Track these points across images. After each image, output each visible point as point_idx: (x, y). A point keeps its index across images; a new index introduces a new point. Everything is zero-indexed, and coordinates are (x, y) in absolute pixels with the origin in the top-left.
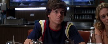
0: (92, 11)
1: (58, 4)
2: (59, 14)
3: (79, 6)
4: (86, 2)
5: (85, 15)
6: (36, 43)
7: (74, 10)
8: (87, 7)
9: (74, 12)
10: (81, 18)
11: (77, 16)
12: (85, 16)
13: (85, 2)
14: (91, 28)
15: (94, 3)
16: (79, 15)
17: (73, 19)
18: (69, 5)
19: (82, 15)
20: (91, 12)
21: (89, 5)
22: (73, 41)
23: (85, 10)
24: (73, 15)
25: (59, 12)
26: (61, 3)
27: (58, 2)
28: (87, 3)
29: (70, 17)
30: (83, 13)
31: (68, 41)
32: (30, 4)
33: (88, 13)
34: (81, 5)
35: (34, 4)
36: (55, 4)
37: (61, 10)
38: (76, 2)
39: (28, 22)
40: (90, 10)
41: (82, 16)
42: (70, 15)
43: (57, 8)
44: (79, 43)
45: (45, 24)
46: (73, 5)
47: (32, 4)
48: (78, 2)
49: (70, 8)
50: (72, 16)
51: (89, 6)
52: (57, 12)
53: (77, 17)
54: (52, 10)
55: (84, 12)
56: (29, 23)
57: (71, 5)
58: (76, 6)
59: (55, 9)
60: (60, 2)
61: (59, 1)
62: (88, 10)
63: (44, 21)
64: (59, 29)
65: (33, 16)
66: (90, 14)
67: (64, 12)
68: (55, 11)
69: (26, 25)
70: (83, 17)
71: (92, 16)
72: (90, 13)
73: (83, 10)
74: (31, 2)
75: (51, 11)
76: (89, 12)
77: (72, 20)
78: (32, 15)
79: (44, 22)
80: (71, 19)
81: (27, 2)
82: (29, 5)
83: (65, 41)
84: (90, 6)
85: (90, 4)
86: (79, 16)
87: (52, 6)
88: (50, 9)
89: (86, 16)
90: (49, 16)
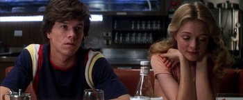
0: (154, 25)
1: (70, 9)
2: (71, 33)
3: (125, 14)
4: (140, 3)
5: (137, 32)
6: (16, 96)
7: (114, 23)
8: (142, 14)
9: (113, 26)
10: (128, 39)
11: (119, 36)
12: (136, 36)
13: (137, 3)
14: (143, 63)
15: (158, 7)
16: (124, 33)
17: (110, 43)
18: (103, 10)
19: (132, 32)
20: (151, 26)
21: (146, 10)
22: (102, 92)
23: (138, 22)
24: (110, 34)
25: (70, 27)
26: (77, 7)
27: (70, 6)
28: (142, 5)
29: (105, 38)
30: (133, 28)
31: (90, 93)
32: (14, 8)
33: (144, 28)
34: (129, 10)
35: (23, 8)
36: (63, 9)
37: (75, 23)
38: (119, 3)
39: (10, 49)
40: (149, 22)
41: (131, 36)
42: (105, 34)
43: (67, 19)
44: (117, 97)
45: (39, 53)
46: (110, 10)
47: (18, 8)
48: (122, 3)
49: (103, 17)
50: (107, 34)
51: (146, 12)
52: (66, 28)
53: (119, 38)
54: (56, 23)
55: (136, 26)
56: (10, 53)
57: (106, 10)
58: (117, 12)
59: (62, 22)
60: (75, 5)
61: (73, 3)
62: (143, 22)
63: (38, 46)
64: (70, 65)
65: (21, 35)
66: (148, 32)
67: (82, 27)
68: (62, 24)
69: (5, 57)
70: (133, 39)
71: (153, 36)
72: (149, 28)
73: (133, 22)
74: (16, 5)
75: (54, 24)
76: (146, 26)
77: (108, 46)
78: (18, 33)
79: (38, 49)
80: (105, 42)
81: (7, 3)
82: (11, 9)
83: (83, 93)
84: (149, 12)
85: (150, 9)
86: (124, 36)
87: (55, 14)
88: (51, 20)
89: (140, 34)
90: (49, 36)
